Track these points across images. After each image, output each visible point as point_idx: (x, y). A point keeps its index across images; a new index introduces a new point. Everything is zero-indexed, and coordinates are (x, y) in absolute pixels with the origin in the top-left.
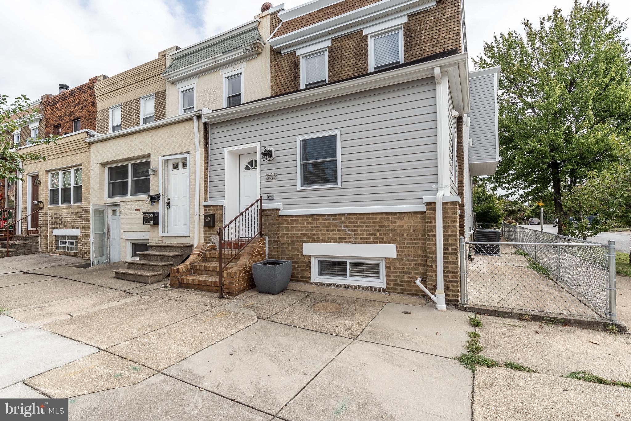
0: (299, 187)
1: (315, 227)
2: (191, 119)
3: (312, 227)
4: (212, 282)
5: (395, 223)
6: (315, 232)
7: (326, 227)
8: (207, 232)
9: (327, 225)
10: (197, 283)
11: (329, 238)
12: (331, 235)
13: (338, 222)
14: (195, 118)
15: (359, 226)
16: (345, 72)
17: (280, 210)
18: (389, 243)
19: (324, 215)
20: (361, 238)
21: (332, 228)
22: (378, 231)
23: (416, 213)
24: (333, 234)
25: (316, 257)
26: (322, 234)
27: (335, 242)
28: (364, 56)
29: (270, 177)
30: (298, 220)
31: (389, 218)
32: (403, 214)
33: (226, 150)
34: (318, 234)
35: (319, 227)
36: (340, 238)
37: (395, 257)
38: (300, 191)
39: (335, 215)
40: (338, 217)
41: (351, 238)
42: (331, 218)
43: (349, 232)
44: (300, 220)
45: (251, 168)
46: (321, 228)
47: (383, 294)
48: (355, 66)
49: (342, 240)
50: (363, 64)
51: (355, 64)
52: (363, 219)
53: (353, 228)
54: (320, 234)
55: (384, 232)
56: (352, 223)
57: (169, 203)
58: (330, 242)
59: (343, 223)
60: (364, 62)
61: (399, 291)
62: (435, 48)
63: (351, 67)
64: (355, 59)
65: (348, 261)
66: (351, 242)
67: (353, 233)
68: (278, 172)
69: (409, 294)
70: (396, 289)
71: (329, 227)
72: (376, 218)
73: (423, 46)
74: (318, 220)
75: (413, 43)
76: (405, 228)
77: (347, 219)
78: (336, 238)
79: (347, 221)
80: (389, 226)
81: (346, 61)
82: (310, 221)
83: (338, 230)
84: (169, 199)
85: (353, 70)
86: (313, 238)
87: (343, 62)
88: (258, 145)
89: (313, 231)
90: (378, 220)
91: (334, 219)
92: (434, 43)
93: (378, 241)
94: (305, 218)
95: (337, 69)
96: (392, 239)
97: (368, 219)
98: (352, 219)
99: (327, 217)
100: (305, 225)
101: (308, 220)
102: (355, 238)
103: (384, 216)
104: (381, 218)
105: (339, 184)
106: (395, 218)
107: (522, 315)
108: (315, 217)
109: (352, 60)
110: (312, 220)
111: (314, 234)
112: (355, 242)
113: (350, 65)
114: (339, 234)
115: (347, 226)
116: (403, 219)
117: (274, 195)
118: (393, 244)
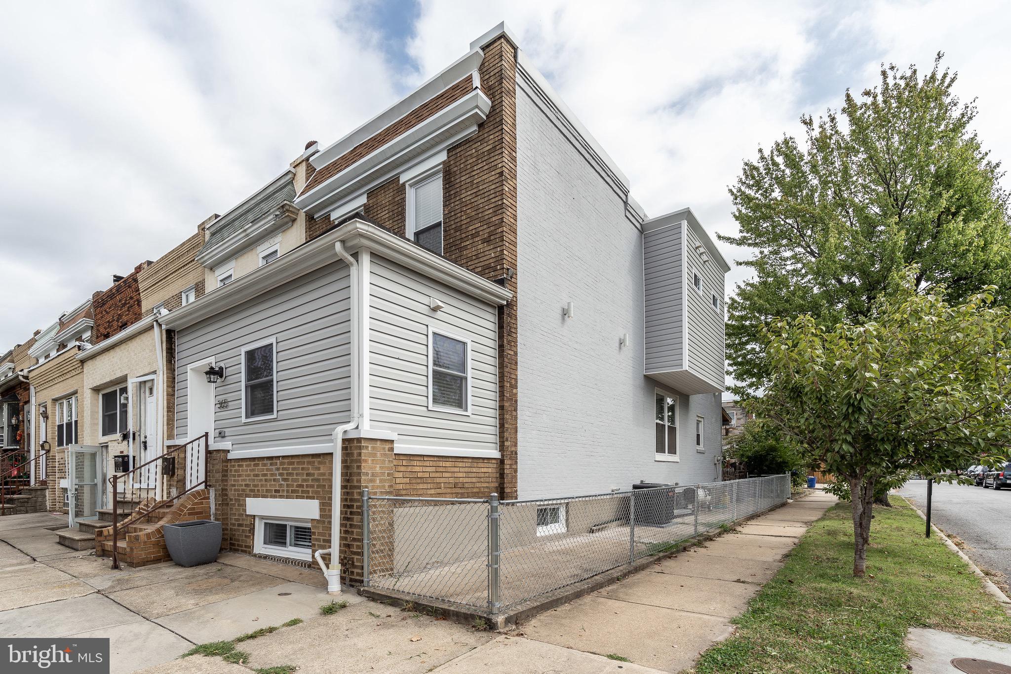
0: (244, 420)
1: (256, 475)
3: (254, 475)
5: (319, 469)
6: (256, 482)
7: (265, 475)
9: (265, 472)
11: (266, 491)
12: (268, 487)
13: (274, 467)
14: (155, 324)
15: (290, 474)
17: (228, 451)
18: (312, 498)
19: (263, 458)
20: (293, 491)
21: (269, 477)
22: (305, 480)
24: (270, 485)
25: (262, 518)
26: (262, 485)
27: (270, 496)
28: (400, 217)
29: (222, 406)
31: (314, 462)
32: (325, 456)
33: (189, 367)
34: (258, 485)
35: (259, 475)
36: (276, 491)
37: (317, 517)
38: (246, 424)
39: (272, 458)
40: (274, 460)
41: (284, 491)
42: (269, 462)
43: (283, 483)
44: (244, 466)
46: (261, 477)
47: (308, 570)
49: (277, 494)
50: (399, 229)
52: (294, 463)
53: (285, 476)
54: (260, 486)
55: (310, 483)
56: (285, 469)
57: (145, 443)
58: (267, 496)
59: (278, 469)
60: (400, 225)
62: (476, 199)
64: (391, 221)
65: (288, 524)
66: (283, 497)
67: (285, 484)
68: (229, 397)
71: (267, 475)
72: (304, 463)
73: (463, 196)
74: (258, 465)
75: (452, 192)
76: (327, 476)
77: (281, 463)
78: (272, 490)
79: (281, 466)
80: (313, 474)
82: (252, 467)
83: (274, 480)
84: (146, 437)
86: (255, 491)
88: (213, 360)
89: (254, 480)
90: (306, 465)
91: (271, 464)
92: (475, 191)
93: (305, 495)
94: (248, 462)
96: (317, 492)
97: (298, 463)
98: (285, 463)
99: (265, 461)
100: (249, 472)
101: (251, 465)
102: (288, 491)
103: (311, 460)
104: (308, 462)
105: (274, 414)
106: (320, 463)
107: (407, 602)
108: (257, 461)
109: (388, 223)
110: (254, 465)
111: (255, 486)
112: (287, 497)
114: (275, 485)
115: (281, 474)
116: (325, 463)
117: (226, 430)
118: (317, 499)
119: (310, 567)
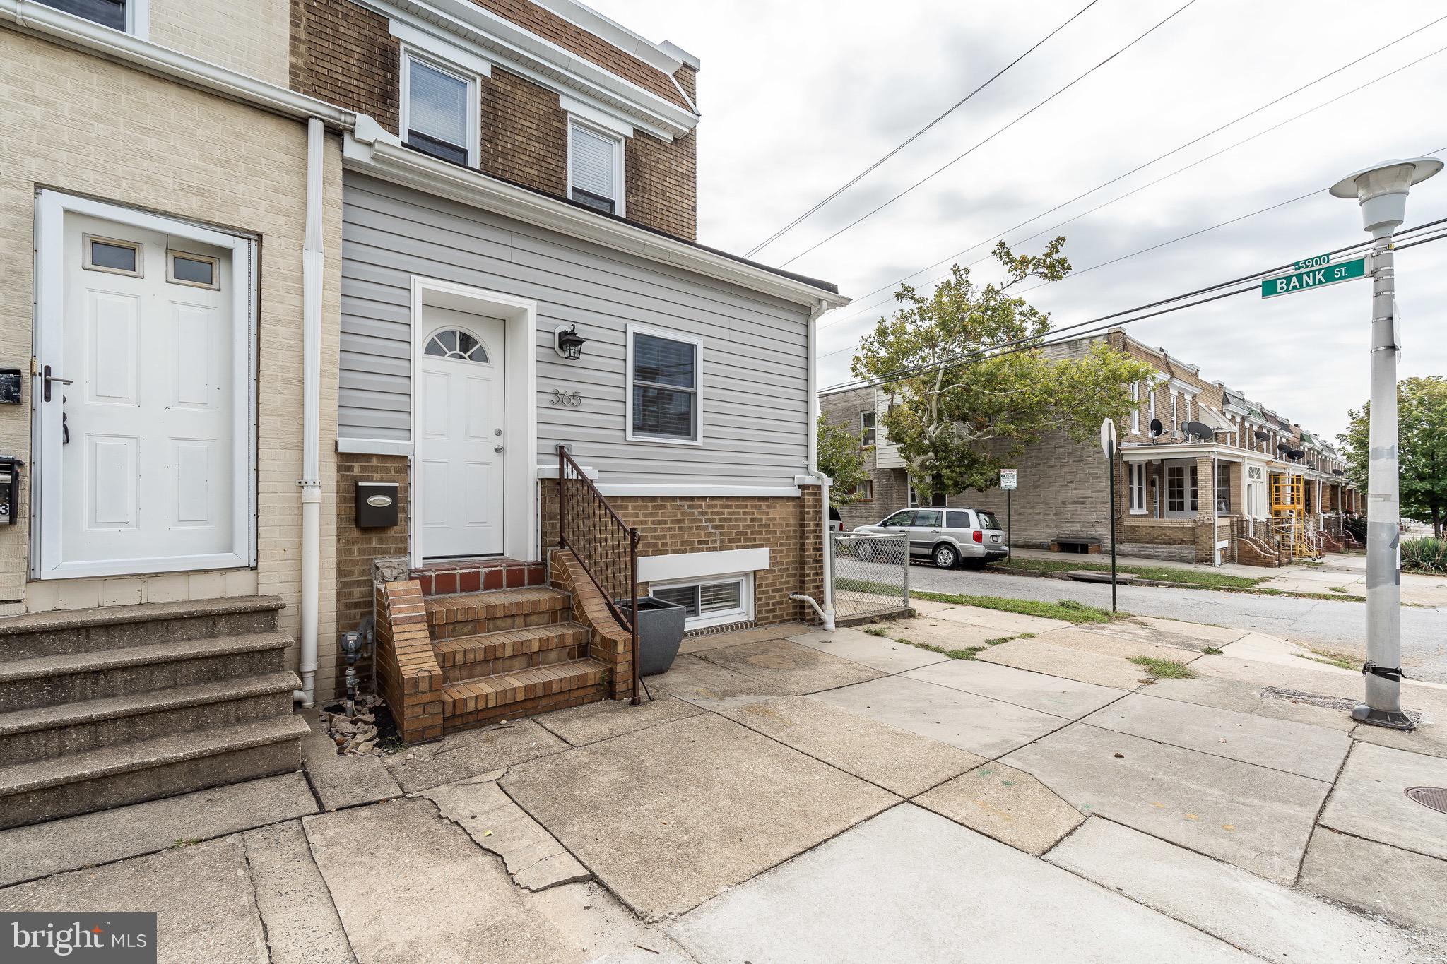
0: (630, 435)
1: (660, 522)
2: (302, 122)
3: (653, 522)
4: (570, 679)
5: (768, 513)
6: (659, 533)
7: (678, 521)
9: (679, 517)
10: (520, 697)
11: (683, 543)
12: (686, 538)
13: (696, 511)
14: (316, 128)
15: (726, 520)
18: (762, 546)
19: (674, 498)
20: (730, 541)
21: (687, 524)
22: (749, 527)
23: (788, 499)
24: (689, 536)
26: (672, 537)
27: (692, 551)
29: (561, 400)
30: (626, 507)
31: (761, 506)
34: (664, 537)
35: (665, 522)
36: (700, 542)
37: (768, 568)
38: (630, 443)
39: (692, 498)
40: (696, 502)
41: (715, 541)
42: (686, 504)
43: (713, 531)
44: (630, 508)
45: (449, 354)
46: (669, 525)
47: (756, 629)
49: (703, 545)
52: (730, 506)
53: (718, 523)
54: (668, 537)
55: (757, 529)
56: (717, 513)
57: (64, 419)
58: (684, 551)
59: (704, 513)
61: (771, 620)
65: (701, 584)
66: (714, 549)
67: (717, 532)
68: (584, 390)
69: (781, 622)
70: (767, 618)
71: (682, 521)
72: (746, 506)
74: (664, 507)
76: (778, 522)
77: (709, 506)
78: (694, 541)
79: (709, 510)
80: (761, 520)
82: (650, 510)
83: (698, 528)
84: (63, 400)
86: (656, 545)
88: (532, 307)
89: (655, 530)
90: (749, 510)
91: (690, 507)
93: (750, 544)
94: (639, 503)
96: (765, 539)
97: (737, 506)
98: (715, 506)
99: (678, 503)
100: (641, 518)
101: (646, 507)
102: (722, 541)
103: (756, 503)
104: (752, 506)
105: (700, 441)
106: (769, 507)
107: (873, 617)
108: (659, 502)
110: (654, 507)
111: (659, 538)
112: (722, 549)
114: (698, 534)
115: (710, 520)
116: (775, 507)
117: (574, 444)
118: (767, 547)
119: (756, 625)
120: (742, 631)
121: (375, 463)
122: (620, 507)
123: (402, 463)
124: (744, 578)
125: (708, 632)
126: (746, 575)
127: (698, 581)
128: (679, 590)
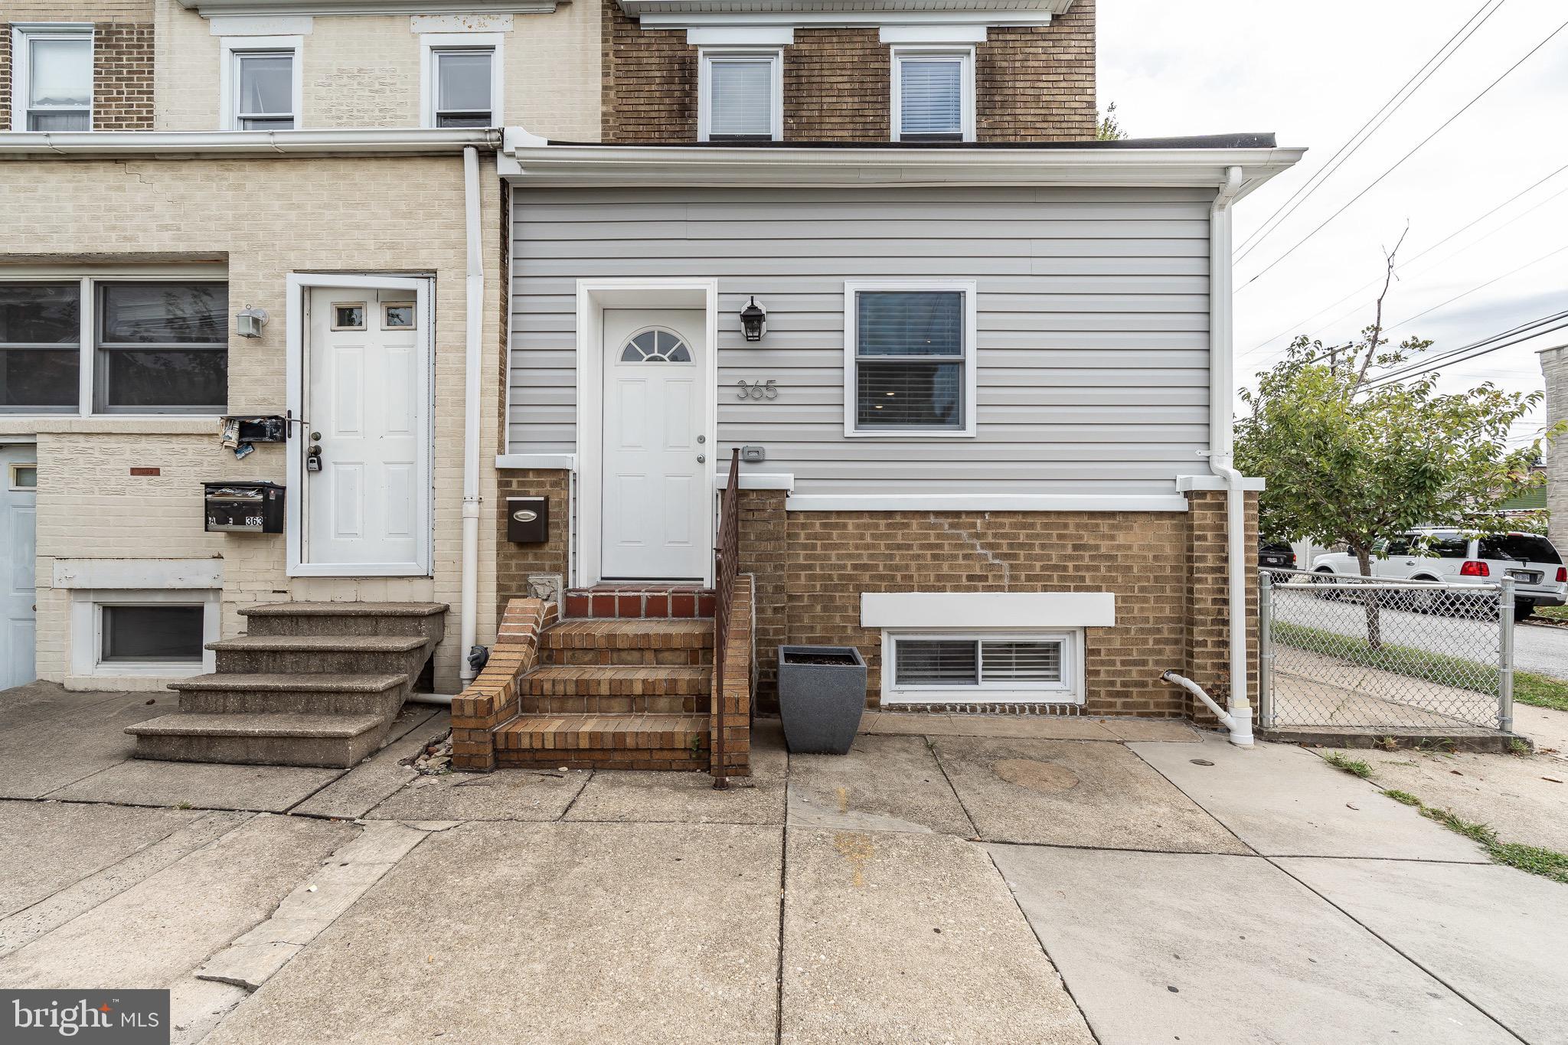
0: (850, 430)
1: (899, 547)
2: (454, 155)
3: (888, 546)
4: (649, 734)
5: (1112, 538)
6: (897, 561)
7: (930, 546)
8: (513, 563)
9: (933, 541)
10: (584, 744)
11: (939, 578)
12: (945, 570)
13: (964, 533)
14: (470, 155)
15: (1021, 546)
16: (829, 126)
17: (783, 493)
18: (1098, 589)
19: (925, 514)
20: (1029, 578)
21: (947, 551)
22: (1070, 558)
23: (1160, 514)
24: (951, 567)
26: (919, 568)
27: (956, 589)
28: (880, 99)
29: (749, 393)
30: (845, 526)
31: (1097, 525)
32: (1130, 516)
33: (583, 287)
34: (907, 567)
35: (909, 547)
36: (970, 578)
37: (1113, 624)
38: (850, 440)
39: (957, 514)
40: (964, 519)
41: (1001, 577)
42: (946, 522)
43: (997, 562)
44: (850, 527)
45: (646, 357)
46: (916, 551)
47: (1084, 719)
48: (858, 119)
49: (975, 582)
50: (878, 119)
51: (857, 113)
52: (1032, 526)
53: (1005, 550)
54: (913, 569)
55: (1087, 561)
56: (1004, 536)
57: (316, 452)
58: (942, 589)
59: (978, 536)
60: (880, 112)
61: (1119, 709)
62: (1045, 125)
63: (848, 120)
64: (856, 99)
65: (981, 639)
66: (1001, 589)
67: (1005, 564)
68: (781, 377)
69: (1141, 715)
70: (1112, 705)
71: (940, 546)
72: (1066, 526)
73: (1018, 111)
74: (906, 526)
75: (997, 98)
76: (1135, 551)
77: (989, 525)
78: (960, 576)
79: (990, 532)
80: (1097, 547)
81: (834, 99)
82: (882, 529)
83: (966, 557)
84: (317, 437)
85: (851, 126)
86: (893, 578)
87: (825, 100)
88: (711, 286)
89: (891, 557)
90: (1071, 531)
91: (952, 526)
93: (1072, 585)
94: (866, 520)
95: (808, 113)
96: (1104, 579)
97: (1046, 526)
98: (1002, 525)
99: (932, 519)
100: (869, 540)
101: (877, 526)
102: (1013, 578)
103: (1085, 520)
104: (1078, 526)
105: (971, 430)
106: (1113, 527)
107: (1381, 738)
108: (898, 519)
109: (850, 99)
110: (888, 526)
111: (897, 568)
112: (1012, 589)
113: (844, 113)
114: (968, 566)
115: (991, 546)
116: (1131, 528)
117: (765, 446)
118: (1108, 590)
119: (1084, 712)
120: (1054, 717)
121: (531, 477)
122: (836, 526)
123: (560, 476)
124: (1067, 637)
125: (984, 710)
126: (1072, 632)
127: (977, 633)
128: (942, 644)
